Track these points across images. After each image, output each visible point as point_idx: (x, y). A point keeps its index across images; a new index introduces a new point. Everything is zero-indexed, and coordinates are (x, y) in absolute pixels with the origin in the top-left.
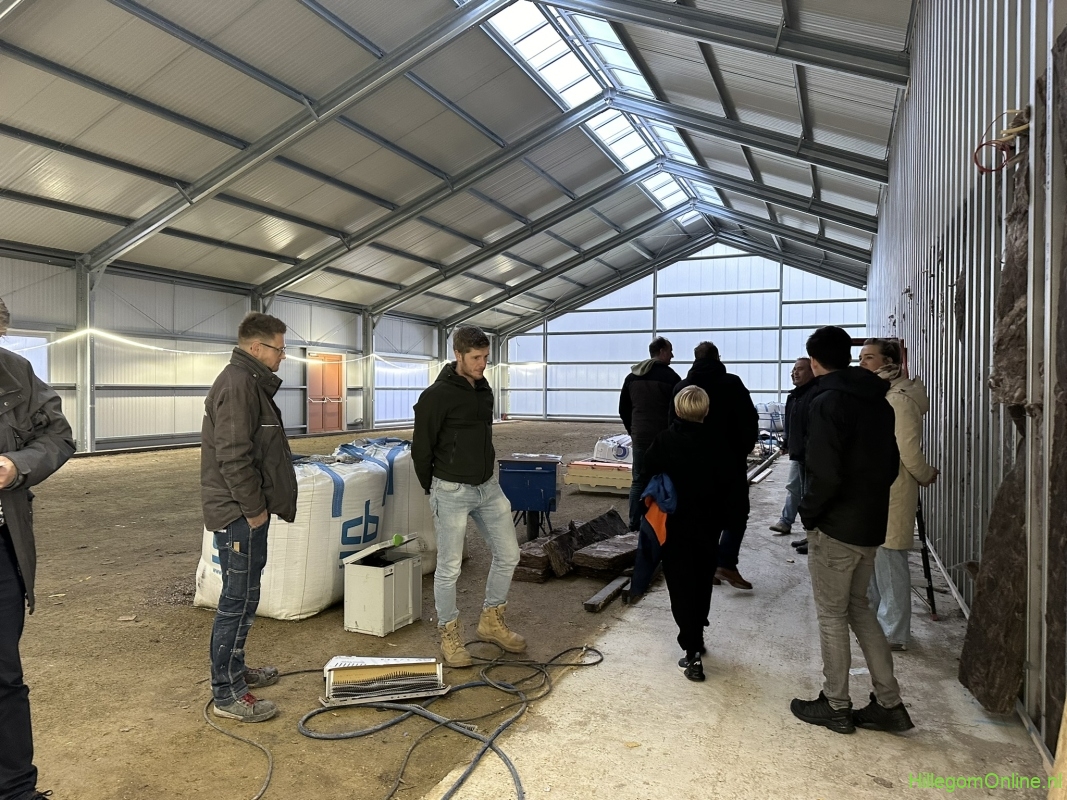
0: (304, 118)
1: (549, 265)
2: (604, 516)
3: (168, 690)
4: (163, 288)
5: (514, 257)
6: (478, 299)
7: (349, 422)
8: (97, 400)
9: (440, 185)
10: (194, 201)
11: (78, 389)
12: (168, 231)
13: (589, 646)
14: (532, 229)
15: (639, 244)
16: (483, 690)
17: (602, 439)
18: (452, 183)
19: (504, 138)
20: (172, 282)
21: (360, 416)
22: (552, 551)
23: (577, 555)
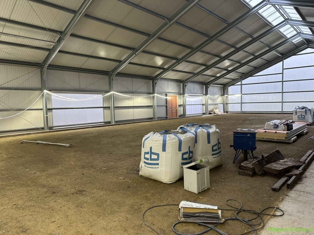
0: (166, 24)
1: (243, 62)
2: (274, 152)
3: (132, 207)
4: (129, 79)
5: (231, 60)
6: (218, 75)
7: (179, 115)
8: (115, 110)
9: (207, 39)
10: (136, 54)
11: (111, 108)
12: (130, 63)
13: (277, 207)
14: (237, 50)
15: (277, 51)
16: (236, 221)
17: (268, 122)
18: (211, 38)
19: (228, 21)
20: (132, 78)
21: (182, 113)
22: (256, 166)
23: (266, 167)
